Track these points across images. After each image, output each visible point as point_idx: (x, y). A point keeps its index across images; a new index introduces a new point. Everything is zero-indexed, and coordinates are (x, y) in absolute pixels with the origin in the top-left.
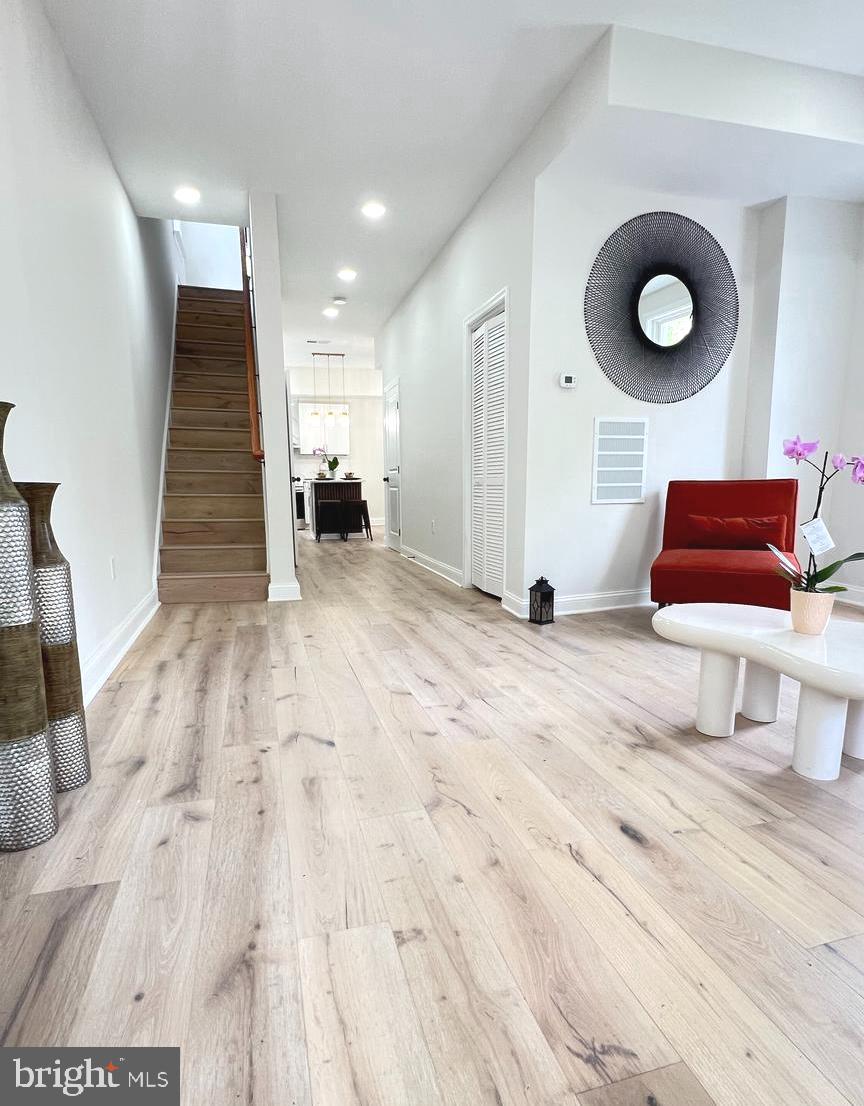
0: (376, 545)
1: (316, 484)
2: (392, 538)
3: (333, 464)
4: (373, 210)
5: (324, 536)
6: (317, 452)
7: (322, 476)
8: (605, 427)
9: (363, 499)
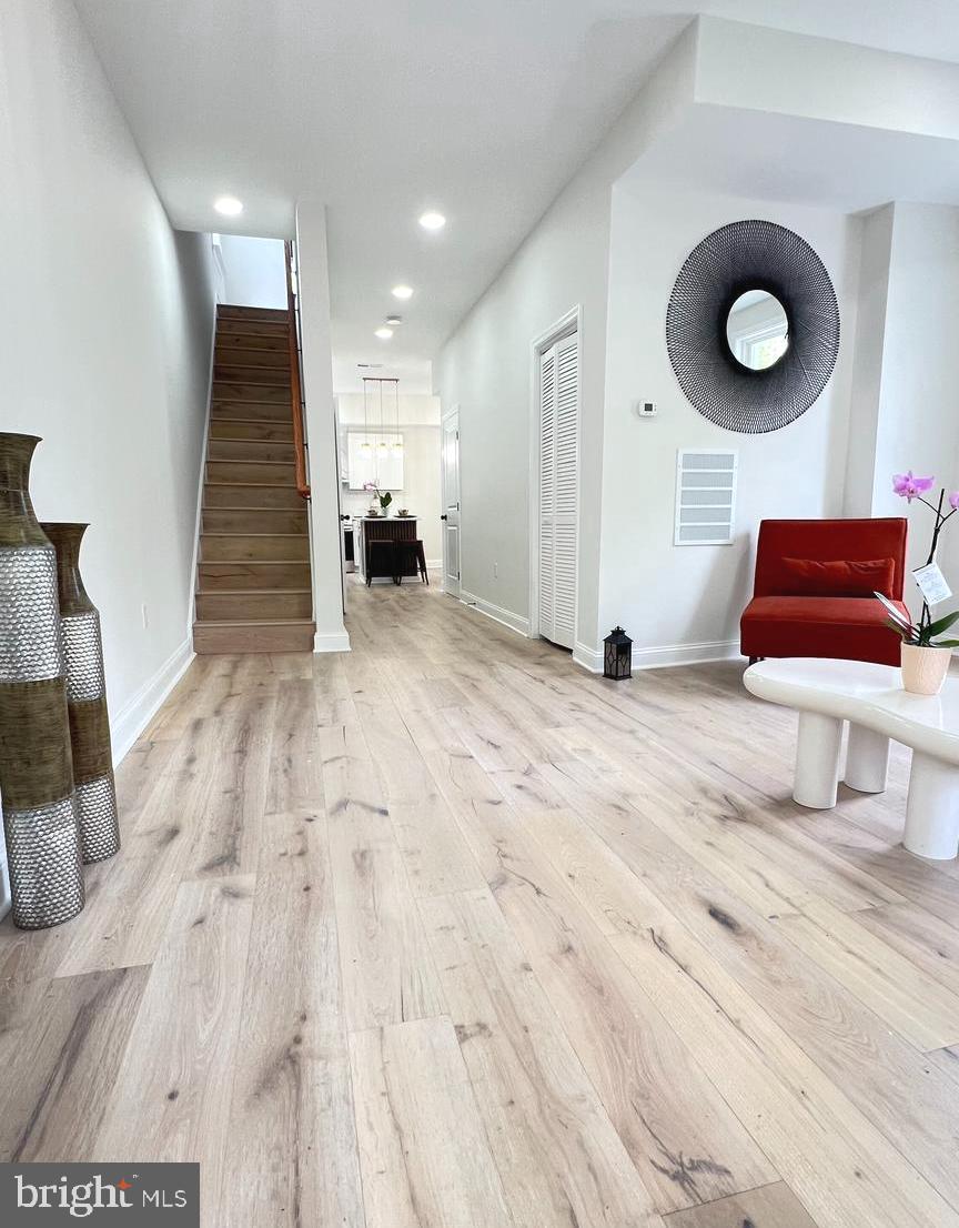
0: (433, 590)
1: (366, 522)
2: (451, 583)
3: (386, 501)
4: (432, 222)
5: (375, 580)
6: (369, 487)
7: (373, 514)
8: (690, 460)
9: (418, 539)
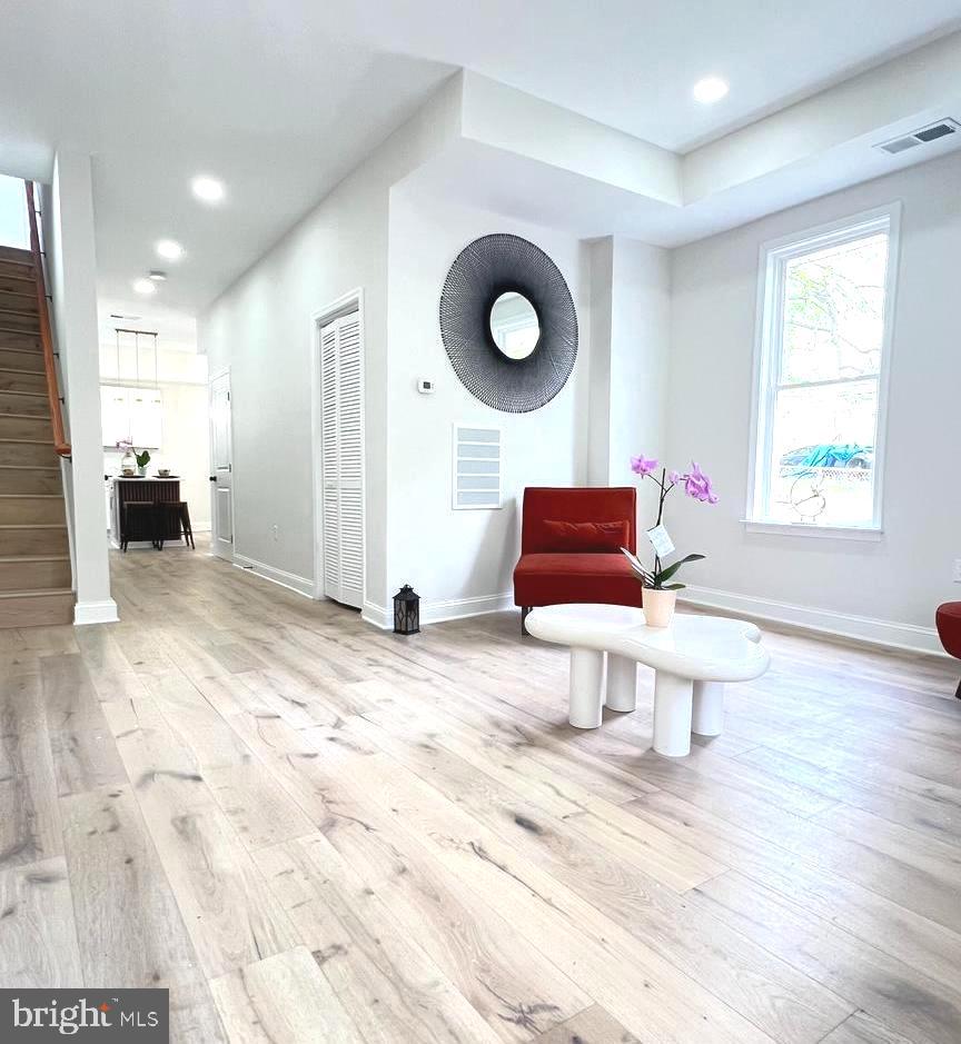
0: (198, 554)
1: (121, 483)
2: (222, 546)
3: (143, 460)
4: (208, 189)
5: (131, 545)
6: (121, 445)
7: (128, 474)
8: (464, 434)
9: (182, 500)
